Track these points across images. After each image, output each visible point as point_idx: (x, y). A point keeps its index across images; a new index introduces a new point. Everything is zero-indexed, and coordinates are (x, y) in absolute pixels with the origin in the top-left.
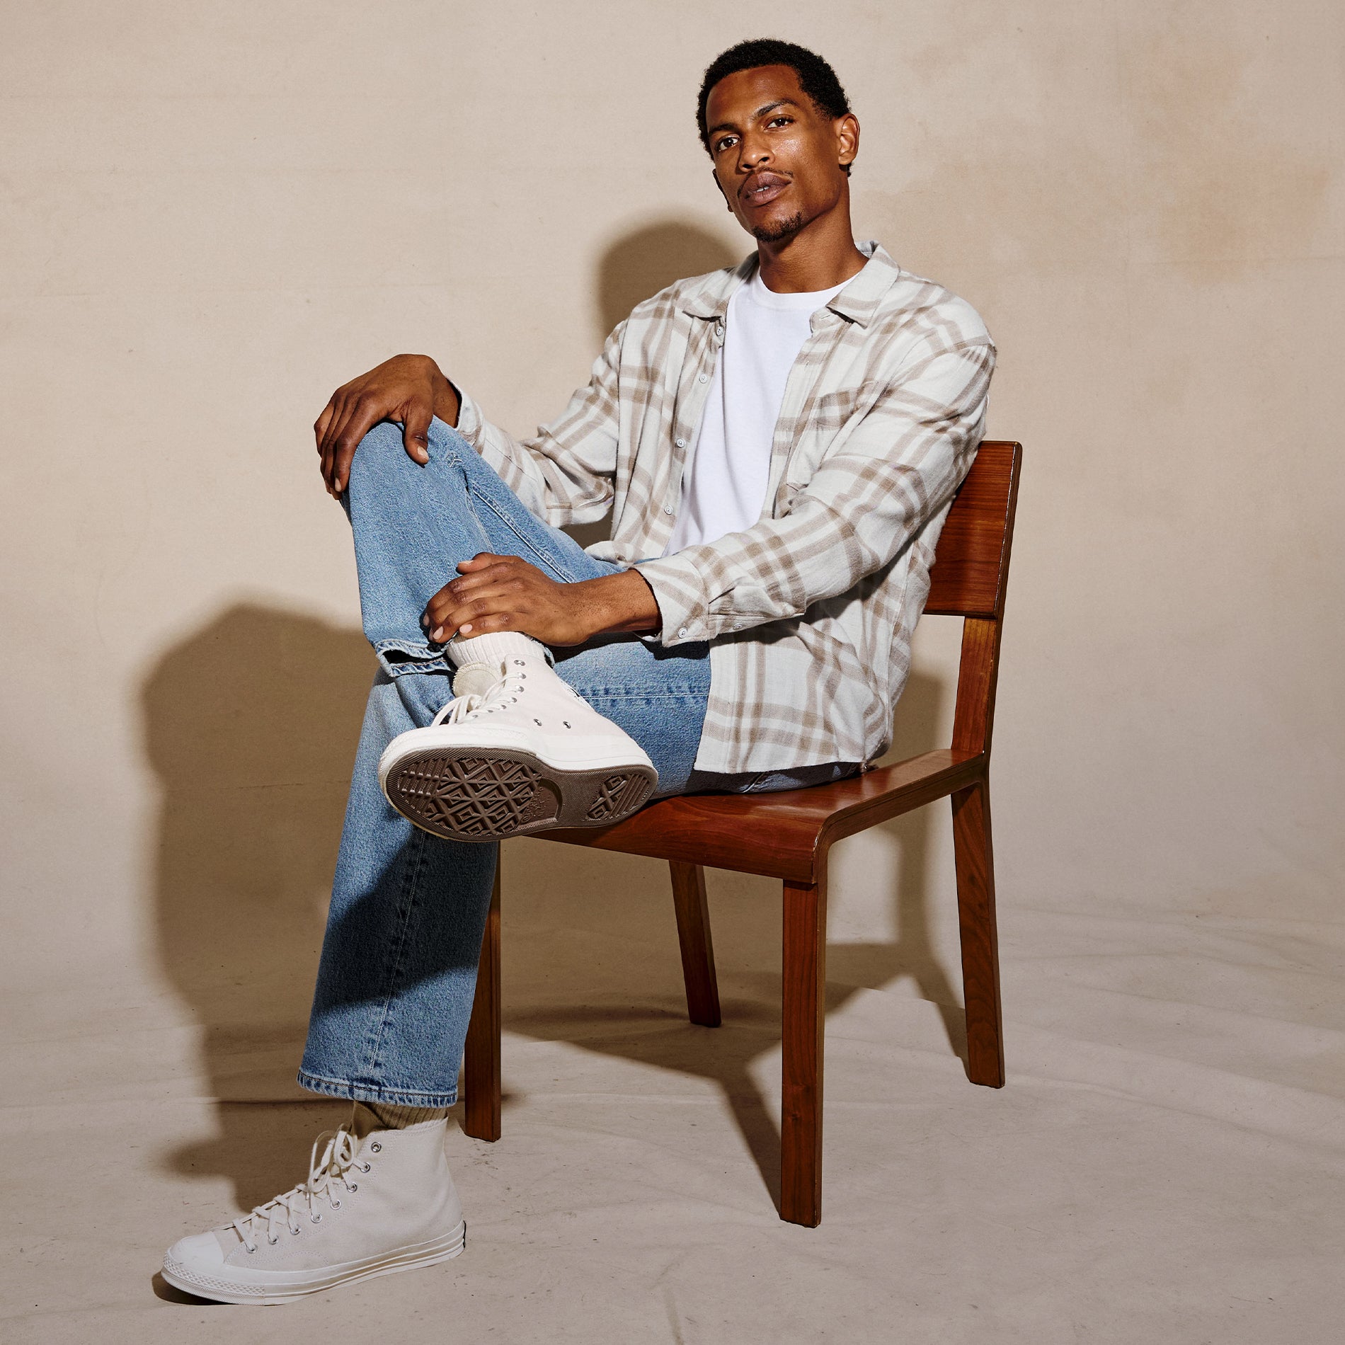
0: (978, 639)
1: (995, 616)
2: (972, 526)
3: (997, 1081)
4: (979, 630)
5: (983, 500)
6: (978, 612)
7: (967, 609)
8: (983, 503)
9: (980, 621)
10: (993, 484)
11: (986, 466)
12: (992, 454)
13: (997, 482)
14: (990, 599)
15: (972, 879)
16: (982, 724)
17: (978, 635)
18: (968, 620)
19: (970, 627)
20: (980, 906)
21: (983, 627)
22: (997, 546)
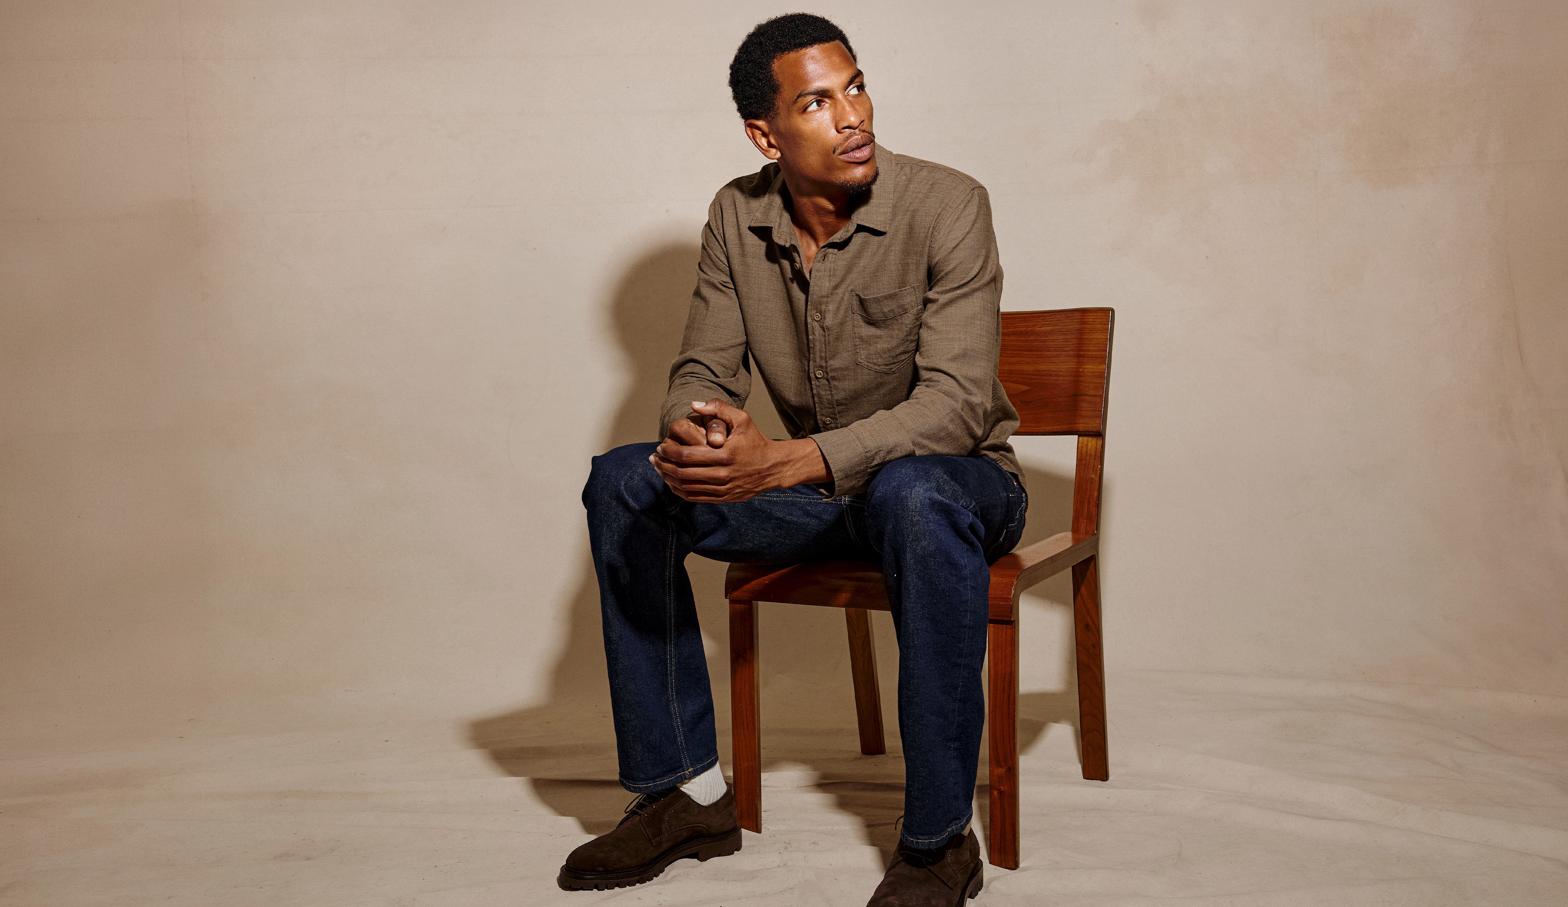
0: (1089, 452)
1: (1100, 435)
2: (1081, 370)
3: (1103, 776)
4: (1090, 445)
5: (1089, 351)
6: (1089, 432)
7: (1081, 429)
8: (1089, 353)
9: (1090, 439)
10: (1096, 339)
11: (1088, 326)
12: (1094, 317)
13: (1099, 337)
14: (1098, 422)
15: (1087, 626)
16: (1094, 513)
17: (1089, 448)
18: (1081, 438)
19: (1082, 443)
20: (1093, 646)
21: (1092, 442)
22: (1100, 383)
